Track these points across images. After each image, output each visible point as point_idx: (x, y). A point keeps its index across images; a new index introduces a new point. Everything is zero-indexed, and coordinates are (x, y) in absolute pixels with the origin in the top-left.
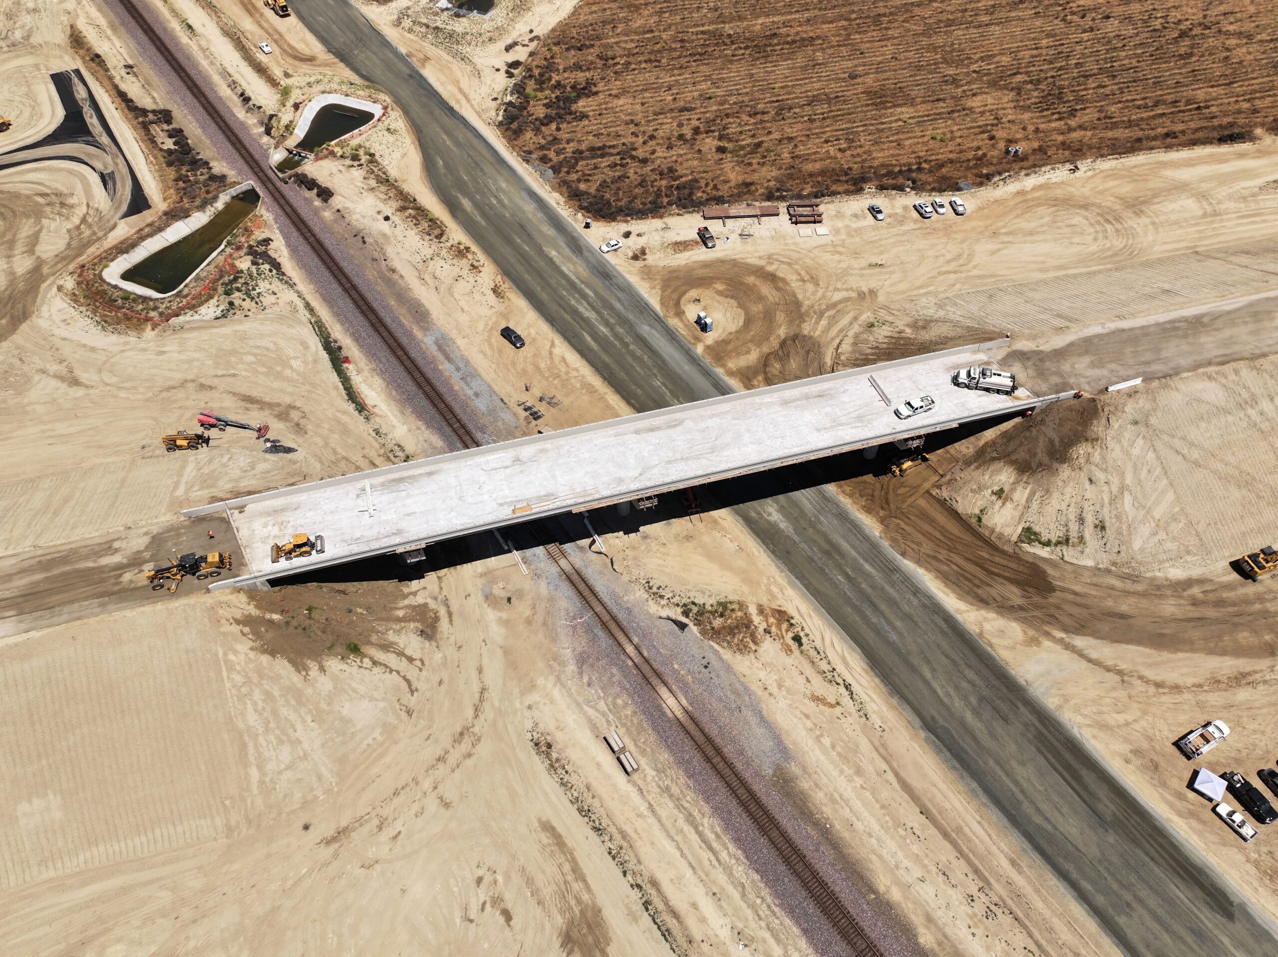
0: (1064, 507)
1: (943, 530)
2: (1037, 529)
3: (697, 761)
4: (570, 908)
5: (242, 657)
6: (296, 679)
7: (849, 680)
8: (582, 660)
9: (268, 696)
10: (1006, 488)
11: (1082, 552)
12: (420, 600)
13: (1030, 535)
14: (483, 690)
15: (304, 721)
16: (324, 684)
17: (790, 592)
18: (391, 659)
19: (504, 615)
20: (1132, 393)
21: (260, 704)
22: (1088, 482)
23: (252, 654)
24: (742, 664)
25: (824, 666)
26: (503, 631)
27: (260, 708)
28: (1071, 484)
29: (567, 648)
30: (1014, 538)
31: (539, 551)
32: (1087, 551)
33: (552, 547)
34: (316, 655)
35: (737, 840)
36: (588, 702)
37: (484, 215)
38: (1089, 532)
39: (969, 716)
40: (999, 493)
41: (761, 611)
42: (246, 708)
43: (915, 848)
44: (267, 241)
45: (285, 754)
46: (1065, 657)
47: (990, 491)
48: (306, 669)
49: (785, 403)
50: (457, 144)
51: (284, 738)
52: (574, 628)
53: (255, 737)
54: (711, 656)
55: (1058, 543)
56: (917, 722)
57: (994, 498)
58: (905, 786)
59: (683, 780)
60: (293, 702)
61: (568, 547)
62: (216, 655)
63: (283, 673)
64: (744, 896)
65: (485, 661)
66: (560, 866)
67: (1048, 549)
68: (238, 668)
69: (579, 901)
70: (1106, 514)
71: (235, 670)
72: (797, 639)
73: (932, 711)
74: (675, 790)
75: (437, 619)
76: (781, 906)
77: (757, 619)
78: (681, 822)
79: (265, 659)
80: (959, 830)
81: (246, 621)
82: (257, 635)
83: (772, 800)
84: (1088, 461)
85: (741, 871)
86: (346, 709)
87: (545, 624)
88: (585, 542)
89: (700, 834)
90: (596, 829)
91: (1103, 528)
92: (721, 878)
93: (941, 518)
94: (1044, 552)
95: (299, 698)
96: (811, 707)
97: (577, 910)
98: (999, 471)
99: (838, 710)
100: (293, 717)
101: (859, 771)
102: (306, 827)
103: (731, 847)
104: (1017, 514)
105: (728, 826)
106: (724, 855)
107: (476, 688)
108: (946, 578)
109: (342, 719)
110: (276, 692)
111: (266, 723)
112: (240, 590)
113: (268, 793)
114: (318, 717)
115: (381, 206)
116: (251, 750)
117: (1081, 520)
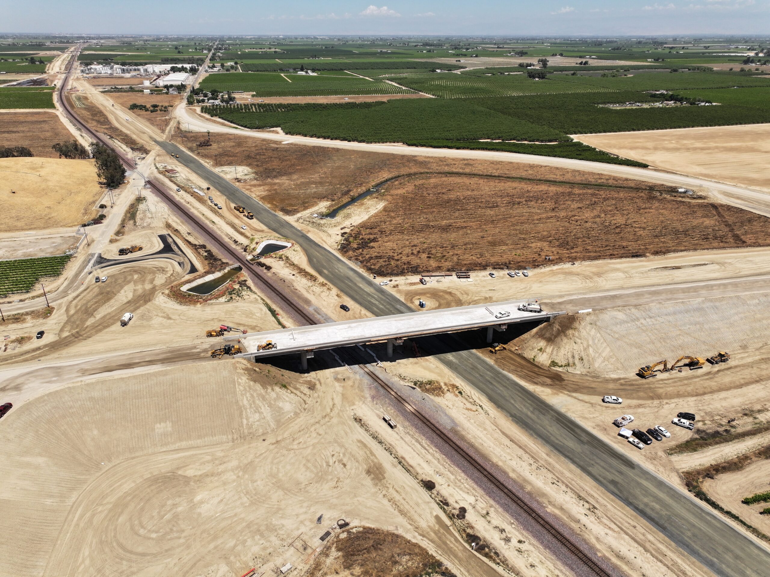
0: (566, 353)
1: (519, 363)
2: (556, 361)
3: (420, 424)
4: (369, 463)
5: (244, 381)
6: (263, 391)
7: (481, 404)
8: (373, 397)
9: (252, 396)
10: (543, 348)
11: (575, 369)
12: (308, 379)
13: (554, 364)
14: (334, 405)
15: (264, 406)
16: (273, 395)
17: (457, 379)
18: (298, 393)
19: (342, 385)
20: (588, 314)
21: (249, 398)
23: (247, 381)
24: (438, 400)
25: (471, 400)
26: (341, 389)
28: (568, 344)
29: (367, 394)
30: (548, 365)
31: (356, 366)
32: (577, 368)
33: (361, 365)
34: (271, 385)
35: (436, 446)
36: (376, 409)
37: (333, 274)
38: (577, 361)
39: (529, 414)
40: (541, 350)
41: (445, 384)
42: (243, 398)
43: (508, 451)
44: (245, 281)
45: (257, 416)
46: (569, 399)
47: (537, 349)
48: (267, 389)
49: (453, 314)
50: (322, 255)
51: (257, 411)
52: (370, 388)
53: (246, 409)
54: (425, 397)
55: (565, 366)
56: (509, 415)
57: (539, 351)
58: (504, 433)
59: (414, 430)
60: (261, 399)
61: (367, 365)
62: (234, 379)
63: (258, 389)
64: (439, 462)
65: (335, 396)
66: (365, 452)
67: (562, 368)
68: (242, 384)
69: (373, 461)
70: (583, 354)
72: (460, 393)
73: (514, 412)
74: (411, 432)
75: (315, 384)
76: (454, 464)
77: (444, 387)
78: (414, 441)
79: (252, 383)
80: (526, 446)
81: (246, 369)
82: (250, 375)
83: (450, 435)
84: (573, 336)
85: (438, 455)
86: (281, 404)
87: (358, 387)
88: (375, 364)
89: (421, 445)
90: (379, 442)
91: (582, 360)
92: (430, 457)
93: (519, 360)
94: (560, 369)
95: (264, 398)
96: (466, 412)
97: (372, 464)
98: (540, 342)
99: (477, 413)
100: (261, 404)
101: (485, 429)
102: (264, 440)
103: (434, 449)
104: (548, 356)
105: (432, 442)
106: (431, 451)
107: (331, 404)
108: (520, 377)
109: (279, 408)
110: (255, 395)
111: (251, 405)
112: (245, 359)
113: (250, 428)
114: (270, 406)
115: (291, 272)
116: (244, 413)
117: (573, 357)
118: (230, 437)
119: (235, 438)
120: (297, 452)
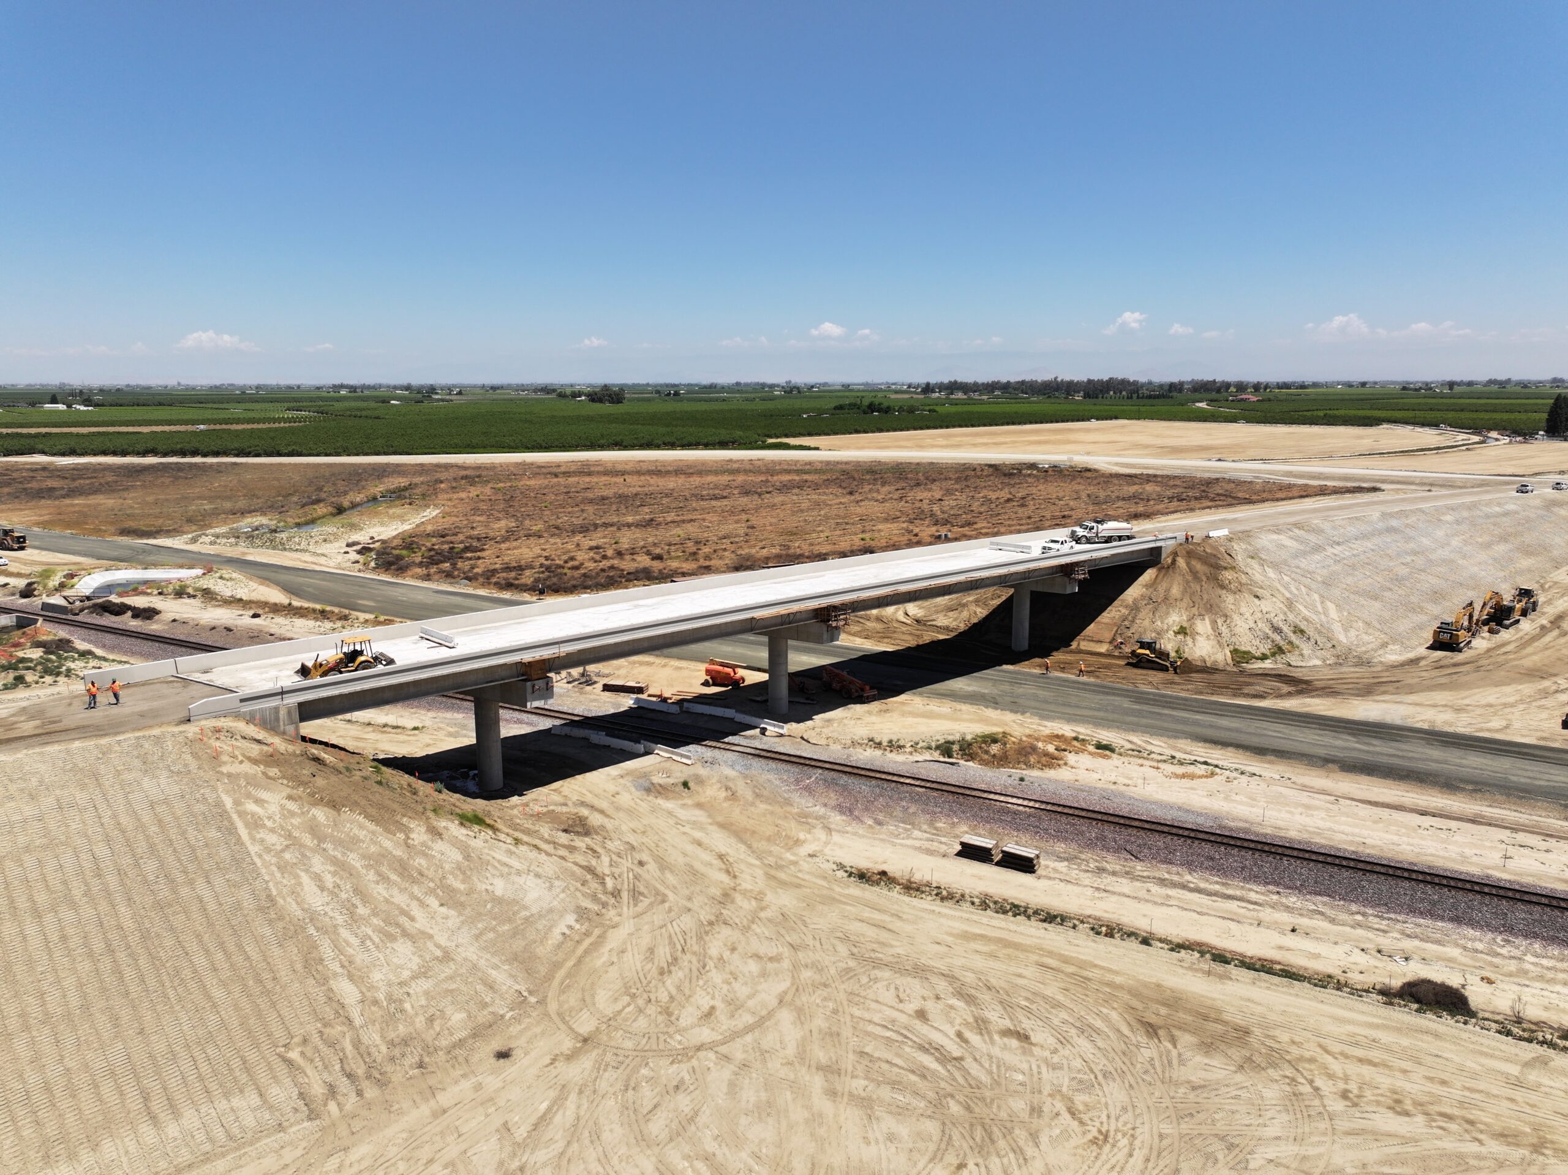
0: (1252, 625)
2: (1243, 648)
3: (1110, 833)
4: (1109, 996)
5: (273, 808)
6: (390, 844)
7: (1200, 759)
8: (847, 811)
9: (341, 866)
10: (1185, 625)
11: (1302, 655)
13: (1241, 655)
15: (422, 904)
16: (446, 853)
17: (1050, 724)
18: (542, 844)
19: (692, 801)
21: (329, 880)
22: (1256, 600)
23: (292, 806)
24: (1061, 775)
25: (1157, 757)
26: (700, 812)
27: (330, 885)
28: (1242, 604)
29: (814, 806)
30: (1229, 661)
31: (694, 748)
32: (1306, 652)
33: (710, 743)
34: (416, 812)
35: (1254, 879)
36: (896, 836)
38: (1293, 638)
39: (1360, 746)
40: (1182, 631)
41: (1034, 738)
42: (300, 884)
43: (1459, 838)
44: (63, 641)
45: (404, 953)
46: (1387, 706)
47: (1171, 632)
48: (406, 830)
51: (391, 929)
52: (807, 788)
53: (331, 932)
54: (1019, 776)
55: (1273, 655)
56: (1318, 761)
57: (1180, 637)
58: (1372, 803)
59: (1110, 856)
60: (394, 877)
61: (733, 739)
62: (219, 804)
63: (361, 834)
64: (1333, 921)
65: (699, 835)
66: (1041, 965)
67: (1268, 661)
68: (269, 824)
69: (1113, 986)
70: (1293, 619)
71: (264, 826)
72: (1101, 747)
73: (1318, 752)
74: (1110, 866)
75: (581, 817)
76: (1393, 911)
77: (1040, 745)
78: (1156, 888)
79: (320, 814)
80: (1482, 816)
81: (272, 759)
82: (298, 781)
84: (1241, 583)
85: (1296, 901)
86: (498, 886)
87: (758, 795)
88: (754, 732)
89: (1199, 891)
90: (1048, 920)
91: (1302, 632)
94: (1268, 664)
95: (405, 872)
96: (1188, 782)
97: (1125, 996)
98: (1168, 613)
99: (1217, 778)
100: (400, 899)
101: (1307, 807)
102: (504, 1055)
103: (1256, 887)
104: (1214, 643)
105: (1222, 870)
107: (707, 857)
109: (498, 901)
110: (354, 860)
111: (350, 910)
112: (250, 719)
113: (390, 1019)
114: (450, 898)
115: (241, 612)
116: (326, 949)
117: (1277, 630)
118: (282, 1093)
119: (318, 1090)
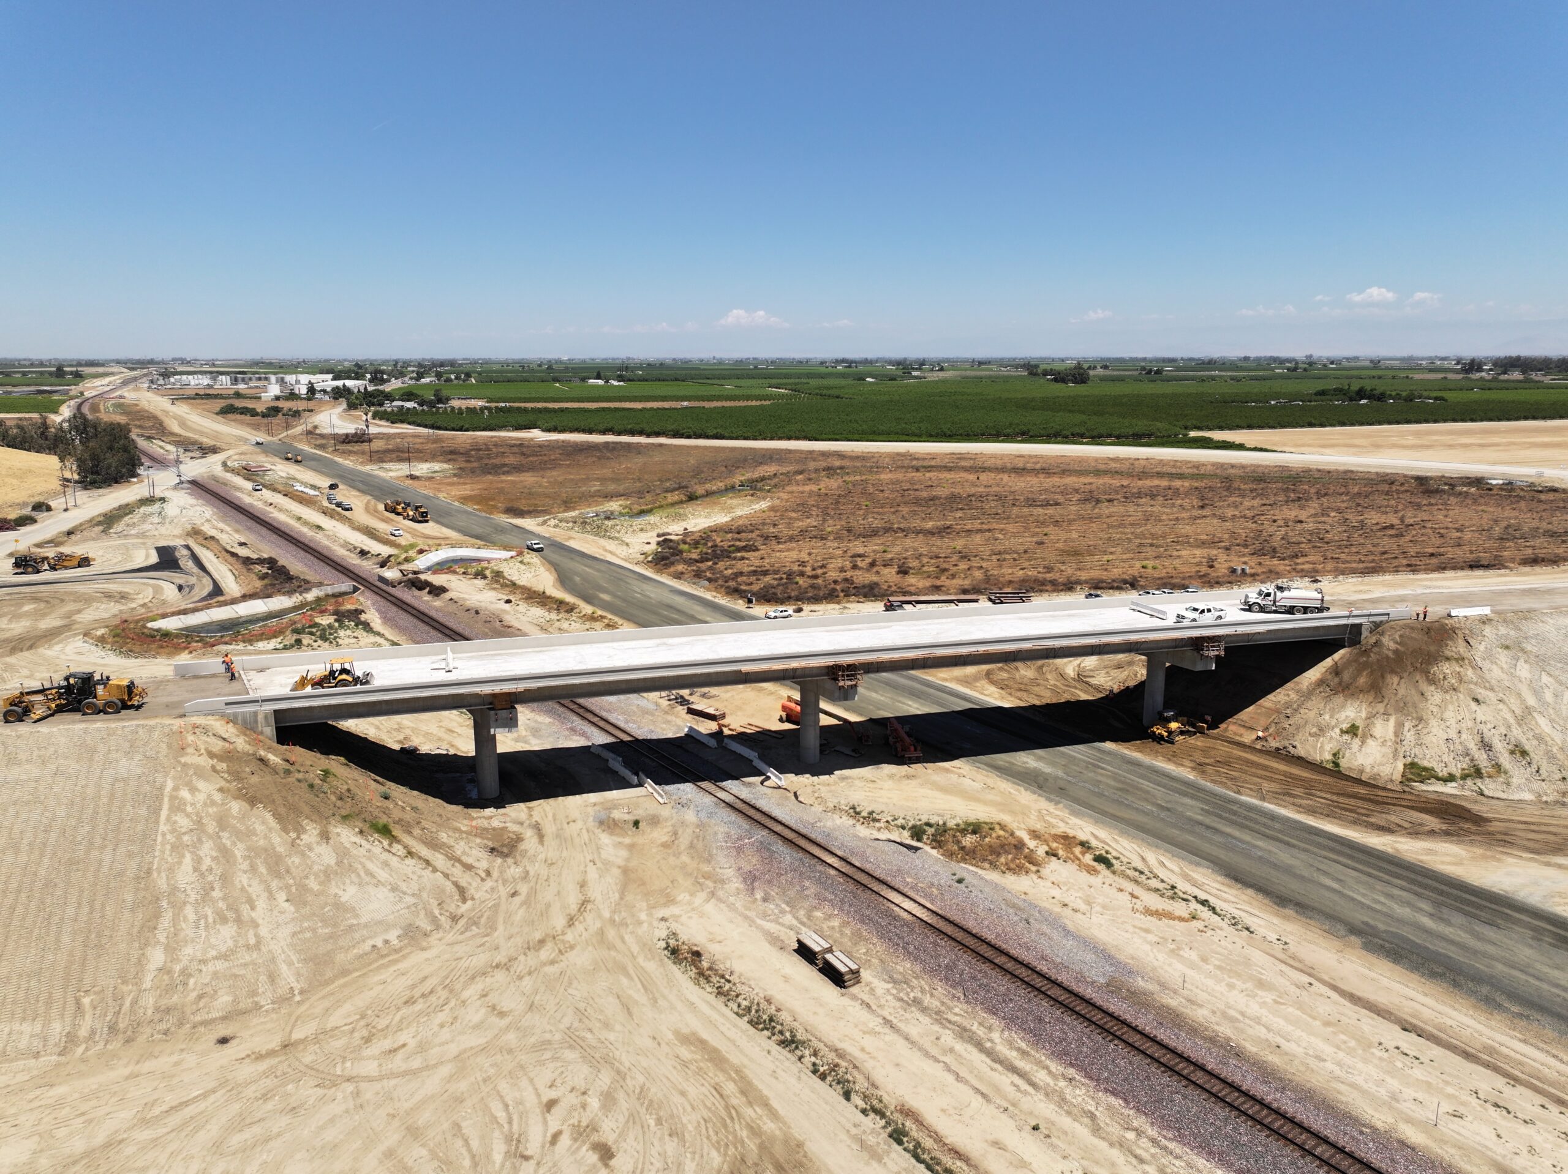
0: (1453, 734)
1: (1285, 774)
2: (1425, 763)
3: (965, 964)
4: (739, 1142)
5: (201, 797)
6: (278, 841)
7: (1203, 896)
8: (750, 879)
9: (225, 853)
10: (1360, 723)
11: (1508, 784)
12: (496, 823)
13: (1417, 772)
14: (584, 903)
15: (271, 897)
16: (323, 856)
17: (1074, 821)
18: (439, 860)
19: (627, 841)
20: (1485, 621)
21: (207, 862)
22: (1473, 705)
23: (218, 797)
24: (1018, 884)
25: (1154, 883)
26: (624, 853)
27: (204, 868)
28: (1450, 707)
29: (727, 868)
30: (1397, 776)
31: (686, 789)
32: (1515, 781)
33: (705, 784)
34: (321, 816)
35: (1062, 1055)
36: (765, 916)
37: (625, 600)
38: (1505, 760)
39: (1427, 922)
40: (1353, 731)
41: (1035, 835)
42: (180, 863)
43: (1418, 1073)
44: (359, 612)
45: (223, 937)
47: (1337, 731)
48: (300, 830)
50: (598, 570)
51: (230, 915)
52: (739, 850)
53: (178, 907)
54: (965, 875)
55: (1464, 777)
56: (1341, 929)
57: (1346, 737)
58: (1354, 999)
59: (941, 989)
60: (263, 869)
61: (729, 784)
62: (162, 788)
63: (259, 828)
64: (1096, 1130)
65: (592, 874)
66: (717, 1088)
67: (1454, 784)
68: (189, 809)
69: (755, 1131)
70: (1517, 733)
71: (184, 811)
72: (1101, 859)
73: (1360, 917)
74: (927, 1000)
75: (519, 839)
76: (1180, 1139)
77: (1031, 844)
78: (948, 1038)
79: (236, 807)
80: (1491, 1051)
81: (228, 755)
82: (237, 776)
83: (1115, 1006)
84: (1461, 681)
85: (1081, 1094)
86: (348, 893)
87: (692, 846)
88: (756, 779)
89: (989, 1053)
90: (784, 1043)
91: (1524, 753)
92: (1044, 1109)
93: (1282, 767)
94: (1450, 789)
95: (276, 865)
96: (1150, 922)
97: (752, 1145)
98: (1343, 707)
99: (1195, 924)
100: (255, 889)
101: (1261, 984)
102: (224, 1041)
103: (1055, 1066)
104: (1388, 751)
105: (1037, 1037)
106: (1041, 1077)
107: (573, 900)
109: (338, 906)
110: (239, 851)
111: (206, 892)
112: (232, 720)
113: (170, 989)
114: (299, 897)
115: (501, 596)
116: (166, 921)
117: (1486, 746)
118: (58, 1029)
119: (83, 1032)
120: (369, 1092)
